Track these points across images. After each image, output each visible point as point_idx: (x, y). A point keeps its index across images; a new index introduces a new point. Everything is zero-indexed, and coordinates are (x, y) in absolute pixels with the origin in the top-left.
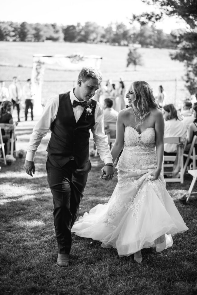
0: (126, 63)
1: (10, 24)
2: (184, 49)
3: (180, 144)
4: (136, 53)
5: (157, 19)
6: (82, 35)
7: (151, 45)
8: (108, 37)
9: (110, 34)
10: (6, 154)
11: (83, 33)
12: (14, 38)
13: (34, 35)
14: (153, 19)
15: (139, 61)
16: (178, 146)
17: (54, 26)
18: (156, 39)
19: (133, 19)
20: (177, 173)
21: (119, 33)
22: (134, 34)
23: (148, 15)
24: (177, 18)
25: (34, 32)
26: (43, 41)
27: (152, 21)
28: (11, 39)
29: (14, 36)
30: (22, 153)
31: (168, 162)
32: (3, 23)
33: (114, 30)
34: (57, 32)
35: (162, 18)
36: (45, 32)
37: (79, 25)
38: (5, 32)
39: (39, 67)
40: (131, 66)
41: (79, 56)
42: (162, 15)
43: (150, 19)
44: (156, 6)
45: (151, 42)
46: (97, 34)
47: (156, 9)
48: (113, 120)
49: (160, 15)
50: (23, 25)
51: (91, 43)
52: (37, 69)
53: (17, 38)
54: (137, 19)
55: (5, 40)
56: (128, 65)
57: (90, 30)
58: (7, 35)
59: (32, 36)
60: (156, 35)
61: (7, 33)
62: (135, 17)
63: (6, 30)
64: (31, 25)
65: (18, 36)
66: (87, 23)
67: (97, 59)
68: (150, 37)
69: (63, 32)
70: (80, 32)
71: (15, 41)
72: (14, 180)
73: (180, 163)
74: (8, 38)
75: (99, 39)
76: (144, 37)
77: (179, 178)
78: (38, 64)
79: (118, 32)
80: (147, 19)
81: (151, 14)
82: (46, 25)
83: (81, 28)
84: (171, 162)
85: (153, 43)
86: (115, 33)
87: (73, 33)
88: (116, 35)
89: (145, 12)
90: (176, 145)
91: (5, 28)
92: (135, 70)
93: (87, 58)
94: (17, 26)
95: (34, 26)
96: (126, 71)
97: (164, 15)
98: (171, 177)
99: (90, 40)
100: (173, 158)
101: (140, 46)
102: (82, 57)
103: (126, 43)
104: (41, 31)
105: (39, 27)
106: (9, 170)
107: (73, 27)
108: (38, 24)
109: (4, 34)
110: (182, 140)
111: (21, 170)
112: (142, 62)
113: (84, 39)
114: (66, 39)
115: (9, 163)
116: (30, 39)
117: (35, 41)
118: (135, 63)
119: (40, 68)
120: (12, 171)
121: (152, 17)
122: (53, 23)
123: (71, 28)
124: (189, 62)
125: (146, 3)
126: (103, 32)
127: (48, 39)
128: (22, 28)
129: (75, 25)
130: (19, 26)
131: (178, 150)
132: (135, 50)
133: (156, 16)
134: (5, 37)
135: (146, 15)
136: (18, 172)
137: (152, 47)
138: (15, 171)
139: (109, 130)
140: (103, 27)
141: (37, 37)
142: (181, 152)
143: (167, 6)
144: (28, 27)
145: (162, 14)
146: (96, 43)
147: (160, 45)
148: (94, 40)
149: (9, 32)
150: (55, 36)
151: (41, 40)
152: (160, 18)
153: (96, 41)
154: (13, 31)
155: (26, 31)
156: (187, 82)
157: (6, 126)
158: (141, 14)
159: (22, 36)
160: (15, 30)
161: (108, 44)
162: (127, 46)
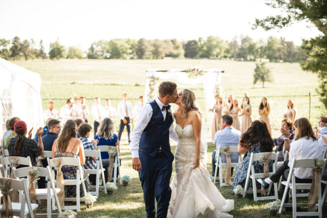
0: (253, 79)
1: (127, 41)
2: (317, 55)
3: (316, 168)
4: (263, 68)
5: (284, 24)
6: (204, 51)
7: (281, 59)
8: (232, 51)
9: (235, 48)
10: (106, 181)
11: (205, 48)
12: (131, 56)
13: (152, 51)
14: (280, 24)
15: (268, 77)
16: (314, 170)
17: (173, 42)
18: (286, 52)
19: (257, 24)
20: (314, 205)
21: (245, 47)
22: (261, 48)
23: (274, 19)
24: (307, 21)
25: (152, 48)
26: (162, 58)
27: (278, 26)
28: (128, 57)
29: (131, 54)
30: (126, 180)
31: (302, 191)
32: (120, 40)
33: (239, 44)
34: (177, 48)
35: (290, 23)
36: (164, 48)
37: (200, 40)
38: (122, 49)
39: (152, 83)
40: (259, 82)
41: (198, 70)
42: (289, 19)
43: (276, 23)
44: (283, 9)
45: (280, 55)
46: (220, 49)
47: (282, 12)
48: (234, 141)
49: (288, 19)
50: (141, 42)
51: (213, 59)
52: (150, 85)
53: (134, 55)
54: (260, 24)
55: (122, 58)
56: (255, 82)
57: (213, 45)
58: (123, 52)
59: (151, 53)
60: (285, 48)
61: (124, 50)
62: (258, 22)
63: (123, 48)
64: (149, 41)
65: (135, 54)
66: (209, 38)
67: (218, 72)
68: (279, 50)
69: (183, 48)
70: (202, 47)
71: (132, 58)
72: (111, 213)
73: (317, 192)
74: (125, 55)
75: (223, 54)
76: (273, 50)
77: (317, 211)
78: (152, 79)
79: (243, 45)
80: (272, 23)
81: (277, 18)
82: (165, 41)
83: (203, 42)
84: (306, 191)
85: (282, 56)
86: (240, 47)
87: (195, 48)
88: (242, 49)
89: (270, 16)
90: (311, 169)
91: (121, 46)
92: (263, 87)
93: (205, 72)
94: (134, 43)
95: (152, 42)
96: (253, 88)
97: (292, 19)
98: (306, 210)
99: (213, 56)
100: (308, 186)
101: (268, 60)
102: (201, 71)
103: (252, 57)
104: (159, 47)
105: (157, 43)
106: (108, 200)
107: (195, 42)
108: (157, 40)
109: (121, 51)
110: (319, 163)
111: (123, 200)
112: (271, 78)
113: (207, 55)
114: (186, 56)
115: (110, 192)
116: (148, 56)
117: (153, 58)
118: (263, 79)
119: (154, 84)
120: (112, 201)
121: (278, 21)
122: (172, 39)
123: (193, 43)
124: (324, 72)
125: (271, 6)
126: (227, 47)
127: (167, 56)
128: (140, 45)
129: (197, 40)
130: (137, 43)
131: (314, 175)
132: (262, 64)
133: (283, 20)
134: (122, 55)
135: (271, 19)
136: (119, 203)
137: (281, 61)
138: (115, 202)
139: (230, 152)
140: (227, 41)
141: (156, 54)
142: (318, 178)
143: (296, 8)
144: (146, 44)
145: (290, 17)
146: (220, 59)
147: (290, 59)
148: (217, 56)
149: (127, 49)
150: (175, 52)
151: (160, 57)
152: (287, 22)
153: (219, 57)
154: (130, 48)
155: (144, 47)
156: (323, 95)
157: (110, 148)
158: (265, 18)
159: (139, 53)
160: (132, 47)
161: (233, 59)
162: (254, 60)
